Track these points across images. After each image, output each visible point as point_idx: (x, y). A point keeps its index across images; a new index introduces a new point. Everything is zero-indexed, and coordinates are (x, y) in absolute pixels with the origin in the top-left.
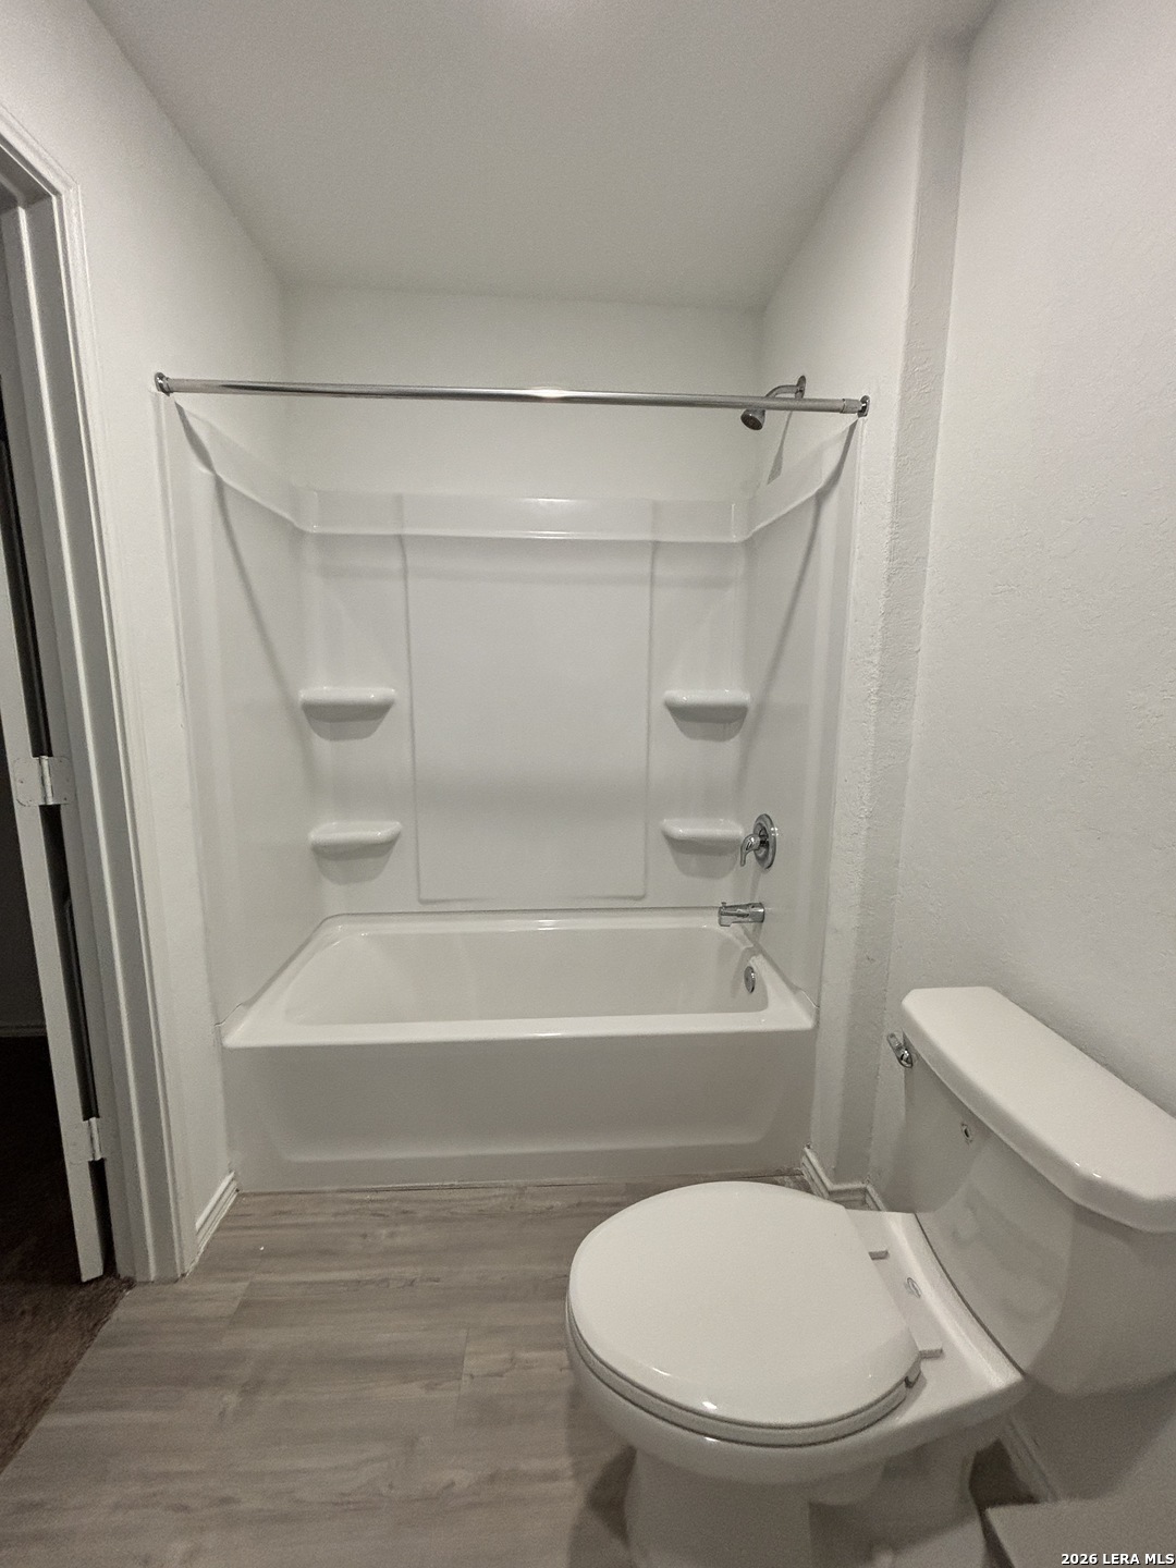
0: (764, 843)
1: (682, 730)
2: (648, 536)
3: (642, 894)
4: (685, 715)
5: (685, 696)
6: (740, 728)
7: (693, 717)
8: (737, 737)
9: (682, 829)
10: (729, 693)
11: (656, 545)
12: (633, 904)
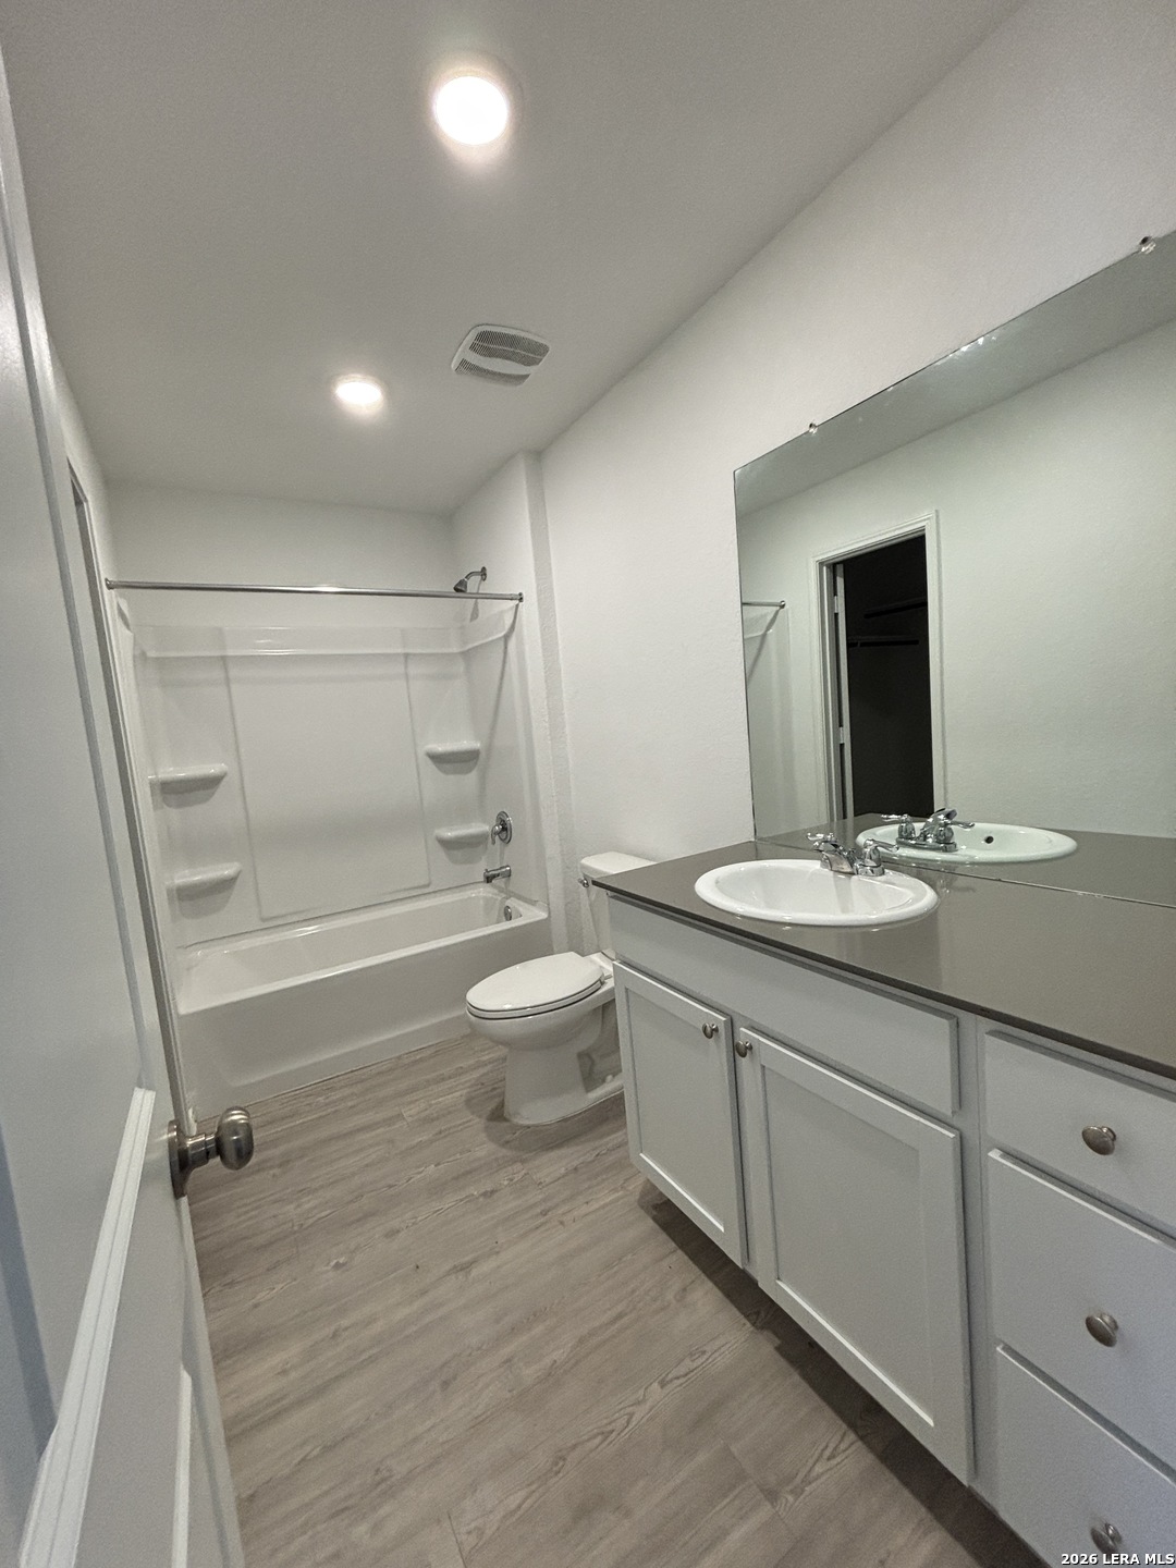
0: (504, 829)
1: (440, 769)
2: (400, 651)
3: (427, 882)
4: (438, 759)
5: (440, 748)
6: (476, 763)
7: (445, 761)
8: (476, 769)
9: (449, 834)
10: (466, 743)
11: (407, 656)
12: (423, 891)
